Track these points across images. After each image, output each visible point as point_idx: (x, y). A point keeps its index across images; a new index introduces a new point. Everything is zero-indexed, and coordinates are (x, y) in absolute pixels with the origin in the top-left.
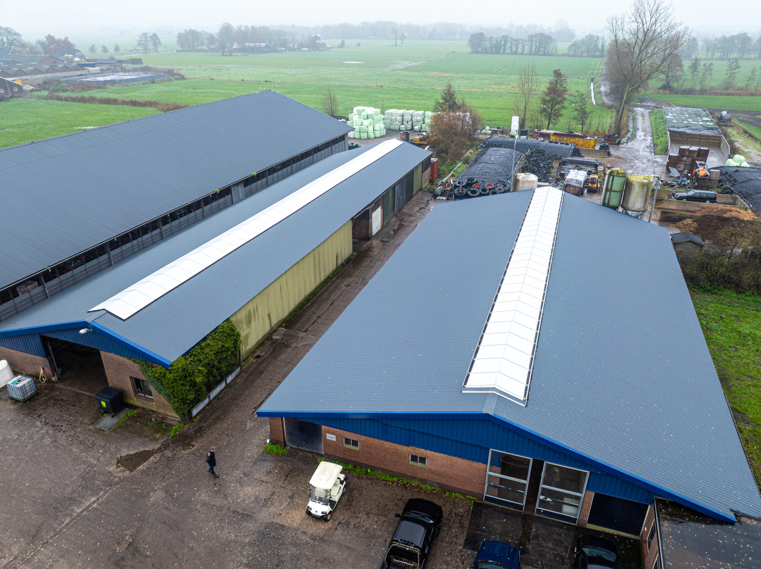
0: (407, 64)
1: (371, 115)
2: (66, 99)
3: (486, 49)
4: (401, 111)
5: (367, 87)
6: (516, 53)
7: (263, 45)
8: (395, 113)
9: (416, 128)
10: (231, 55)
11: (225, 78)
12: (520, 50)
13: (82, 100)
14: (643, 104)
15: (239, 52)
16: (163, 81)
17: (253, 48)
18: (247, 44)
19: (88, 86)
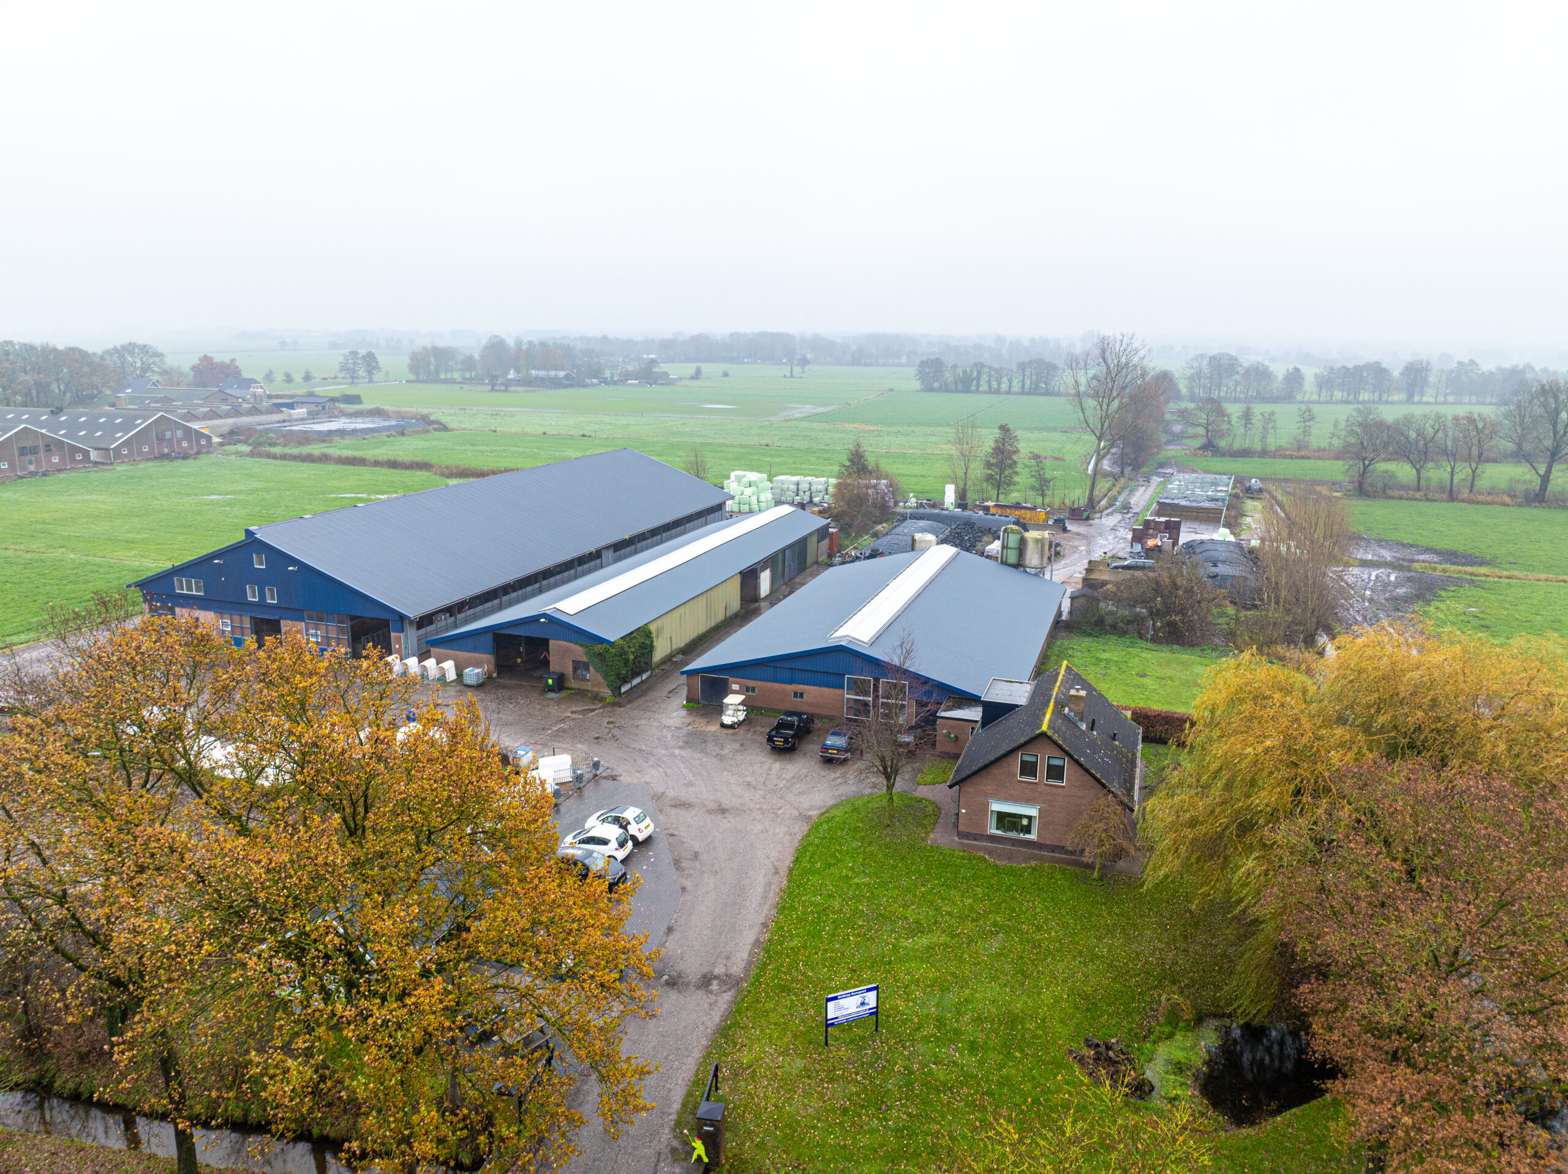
0: (808, 409)
1: (755, 482)
2: (284, 457)
3: (946, 384)
4: (796, 478)
5: (742, 446)
6: (998, 391)
7: (562, 374)
8: (788, 480)
9: (816, 500)
10: (506, 390)
11: (513, 430)
12: (1004, 387)
13: (310, 459)
14: (1161, 470)
15: (518, 385)
16: (417, 432)
17: (542, 379)
18: (533, 372)
19: (306, 438)
